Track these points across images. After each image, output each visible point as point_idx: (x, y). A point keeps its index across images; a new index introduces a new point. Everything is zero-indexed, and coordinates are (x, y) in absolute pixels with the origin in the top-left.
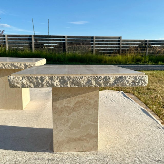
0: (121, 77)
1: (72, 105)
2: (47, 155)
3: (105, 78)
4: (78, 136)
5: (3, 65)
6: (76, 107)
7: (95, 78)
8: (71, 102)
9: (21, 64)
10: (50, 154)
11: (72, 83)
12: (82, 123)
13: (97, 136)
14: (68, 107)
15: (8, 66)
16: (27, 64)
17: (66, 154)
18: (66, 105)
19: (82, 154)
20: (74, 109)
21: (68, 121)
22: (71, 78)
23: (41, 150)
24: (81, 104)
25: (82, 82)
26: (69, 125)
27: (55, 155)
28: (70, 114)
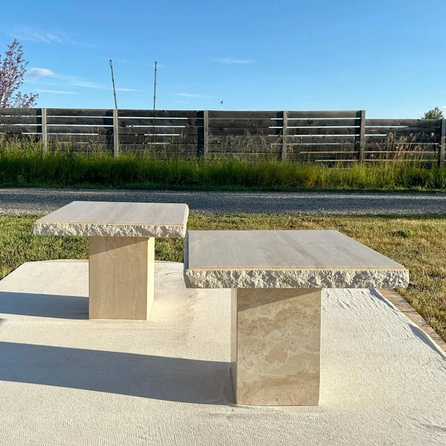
0: (364, 273)
1: (272, 317)
2: (225, 410)
3: (338, 273)
4: (283, 376)
5: (121, 229)
6: (279, 321)
7: (321, 274)
8: (270, 311)
9: (155, 227)
10: (230, 408)
11: (284, 282)
12: (289, 352)
13: (317, 377)
14: (266, 320)
15: (131, 231)
16: (167, 228)
17: (257, 409)
18: (261, 316)
19: (288, 410)
20: (276, 325)
21: (264, 345)
22: (281, 272)
23: (213, 400)
24: (288, 314)
25: (300, 280)
26: (266, 353)
27: (237, 411)
28: (268, 333)
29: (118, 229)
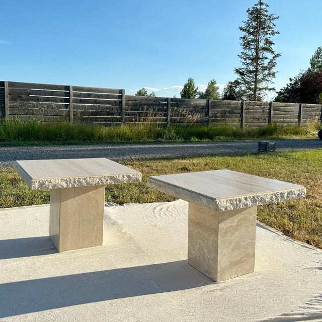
1: (234, 225)
2: (212, 287)
3: (282, 193)
4: (239, 258)
5: (100, 180)
6: (238, 226)
7: (275, 195)
8: (234, 221)
9: (123, 176)
10: (215, 285)
12: (242, 243)
13: (254, 255)
14: (232, 226)
15: (107, 180)
16: (131, 176)
17: (229, 282)
18: (230, 225)
20: (236, 229)
21: (231, 242)
22: (259, 196)
24: (242, 221)
26: (232, 247)
27: (220, 285)
28: (233, 234)
29: (98, 180)
